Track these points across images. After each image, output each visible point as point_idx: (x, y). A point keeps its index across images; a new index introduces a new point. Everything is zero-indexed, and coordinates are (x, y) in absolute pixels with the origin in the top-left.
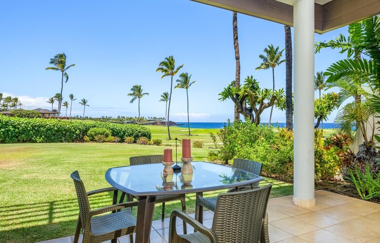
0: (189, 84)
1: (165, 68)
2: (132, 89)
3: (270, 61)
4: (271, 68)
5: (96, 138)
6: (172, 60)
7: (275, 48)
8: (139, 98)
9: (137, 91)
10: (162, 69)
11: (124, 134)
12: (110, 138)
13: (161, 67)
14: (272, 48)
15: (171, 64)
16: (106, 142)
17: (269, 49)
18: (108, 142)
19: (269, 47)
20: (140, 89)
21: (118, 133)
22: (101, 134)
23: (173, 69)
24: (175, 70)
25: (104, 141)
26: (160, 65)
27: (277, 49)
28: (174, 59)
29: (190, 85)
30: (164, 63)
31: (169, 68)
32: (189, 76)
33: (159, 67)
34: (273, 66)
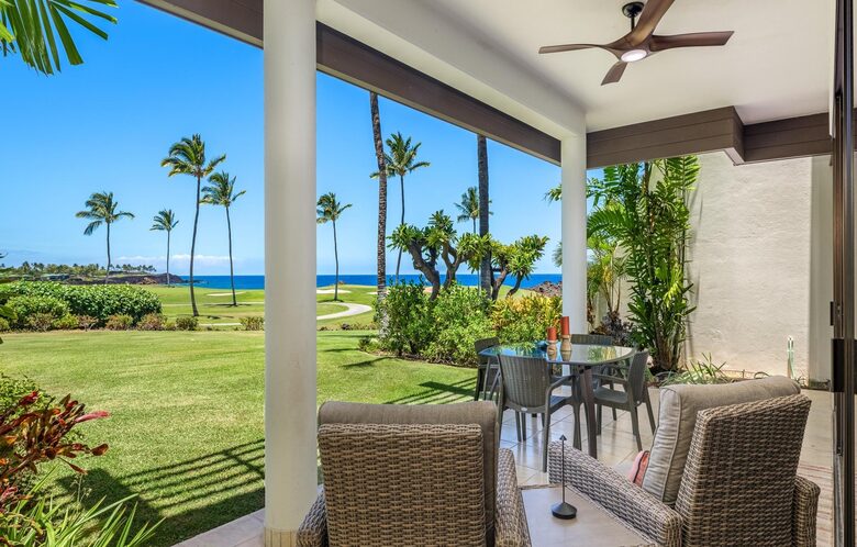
0: (232, 197)
1: (182, 159)
2: (88, 203)
3: (396, 164)
4: (398, 177)
5: (31, 320)
6: (199, 143)
7: (405, 140)
8: (108, 222)
9: (102, 208)
10: (175, 161)
11: (101, 308)
12: (68, 318)
13: (173, 157)
14: (399, 139)
15: (196, 152)
16: (57, 329)
17: (394, 141)
18: (64, 327)
19: (394, 137)
20: (110, 203)
21: (85, 307)
22: (44, 311)
23: (199, 163)
24: (206, 166)
25: (52, 328)
26: (171, 152)
27: (408, 143)
28: (202, 141)
29: (234, 199)
30: (178, 149)
31: (190, 160)
32: (230, 180)
33: (167, 156)
34: (402, 172)
